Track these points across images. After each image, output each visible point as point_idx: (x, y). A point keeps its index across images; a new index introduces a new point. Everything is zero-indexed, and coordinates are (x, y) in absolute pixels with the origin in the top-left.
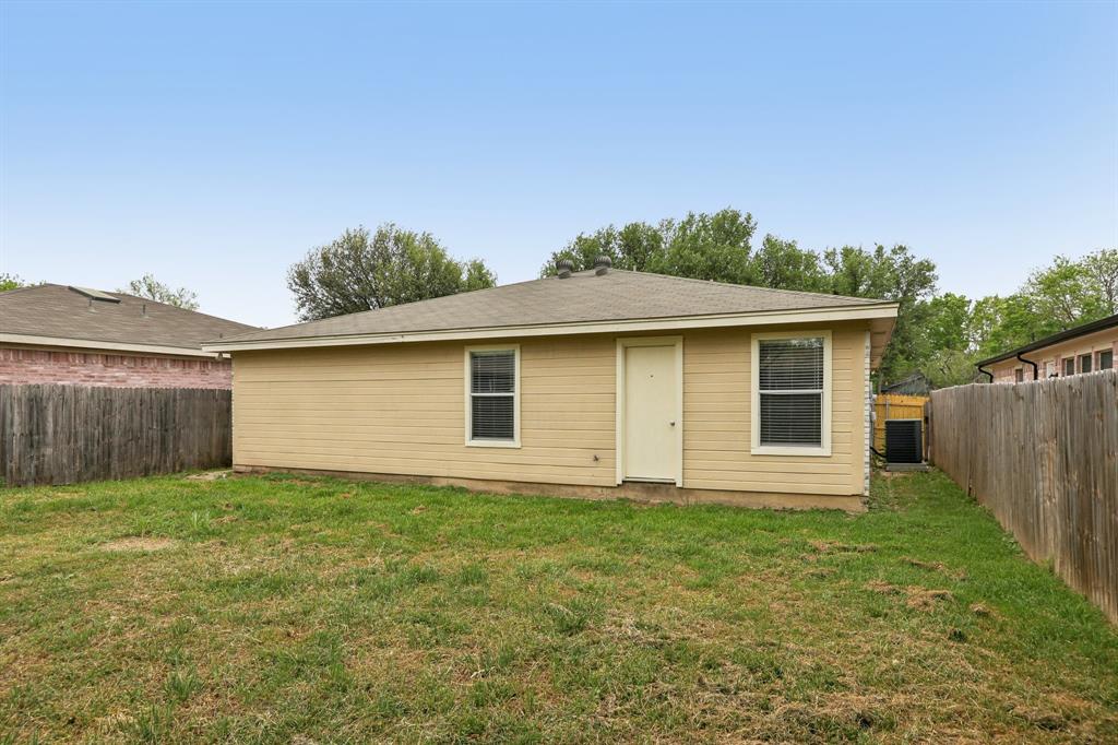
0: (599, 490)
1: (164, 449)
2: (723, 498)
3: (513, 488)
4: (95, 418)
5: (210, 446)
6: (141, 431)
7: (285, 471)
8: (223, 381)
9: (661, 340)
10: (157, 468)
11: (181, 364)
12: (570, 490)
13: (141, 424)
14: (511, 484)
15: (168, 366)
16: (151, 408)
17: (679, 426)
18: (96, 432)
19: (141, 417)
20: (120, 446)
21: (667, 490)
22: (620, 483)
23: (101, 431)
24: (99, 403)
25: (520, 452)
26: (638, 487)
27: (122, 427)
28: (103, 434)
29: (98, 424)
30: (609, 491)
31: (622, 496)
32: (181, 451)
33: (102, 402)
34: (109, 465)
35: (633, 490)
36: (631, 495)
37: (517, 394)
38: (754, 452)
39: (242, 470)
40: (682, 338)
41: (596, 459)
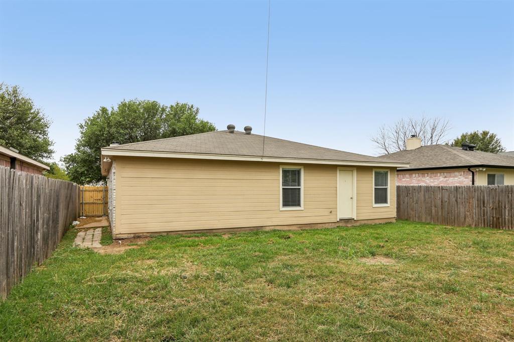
0: (331, 224)
3: (300, 227)
7: (165, 234)
9: (348, 169)
12: (321, 225)
17: (355, 198)
21: (351, 221)
22: (338, 220)
25: (303, 212)
26: (343, 221)
30: (334, 224)
31: (338, 225)
36: (341, 224)
37: (302, 187)
38: (374, 206)
39: (122, 238)
40: (355, 168)
41: (331, 212)
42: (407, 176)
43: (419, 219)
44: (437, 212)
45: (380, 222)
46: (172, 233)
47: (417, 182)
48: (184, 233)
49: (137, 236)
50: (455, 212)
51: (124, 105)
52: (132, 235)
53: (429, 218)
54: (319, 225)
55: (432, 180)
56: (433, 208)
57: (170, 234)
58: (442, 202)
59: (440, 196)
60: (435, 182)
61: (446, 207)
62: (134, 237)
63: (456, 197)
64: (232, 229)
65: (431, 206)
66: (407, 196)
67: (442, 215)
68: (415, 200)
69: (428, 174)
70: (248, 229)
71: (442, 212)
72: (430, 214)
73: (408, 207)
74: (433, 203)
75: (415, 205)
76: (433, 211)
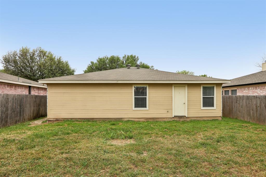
0: (168, 119)
1: (20, 115)
2: (195, 118)
3: (146, 120)
4: (4, 105)
5: (31, 113)
6: (15, 109)
8: (20, 92)
9: (181, 85)
10: (19, 121)
11: (10, 86)
12: (161, 119)
13: (15, 106)
14: (145, 119)
15: (6, 87)
16: (18, 101)
17: (186, 104)
18: (4, 109)
19: (15, 104)
20: (10, 114)
21: (184, 118)
22: (173, 117)
23: (5, 109)
24: (5, 99)
25: (148, 111)
26: (177, 117)
27: (11, 108)
28: (6, 110)
29: (5, 107)
30: (170, 119)
31: (174, 120)
32: (24, 115)
33: (6, 99)
34: (7, 121)
35: (176, 118)
36: (176, 119)
37: (147, 97)
38: (202, 109)
39: (50, 120)
40: (187, 85)
41: (168, 112)
42: (246, 89)
43: (243, 118)
44: (253, 113)
45: (208, 119)
46: (73, 119)
47: (252, 93)
48: (80, 119)
49: (57, 120)
50: (264, 114)
51: (101, 59)
52: (55, 119)
53: (249, 118)
54: (159, 119)
55: (262, 92)
56: (251, 111)
57: (72, 119)
58: (256, 107)
59: (255, 103)
60: (263, 92)
61: (259, 110)
62: (56, 120)
63: (265, 103)
64: (105, 119)
65: (250, 110)
66: (237, 102)
67: (256, 116)
68: (241, 105)
69: (259, 87)
70: (113, 119)
71: (256, 113)
72: (249, 115)
73: (237, 110)
74: (251, 107)
75: (241, 108)
76: (251, 113)
